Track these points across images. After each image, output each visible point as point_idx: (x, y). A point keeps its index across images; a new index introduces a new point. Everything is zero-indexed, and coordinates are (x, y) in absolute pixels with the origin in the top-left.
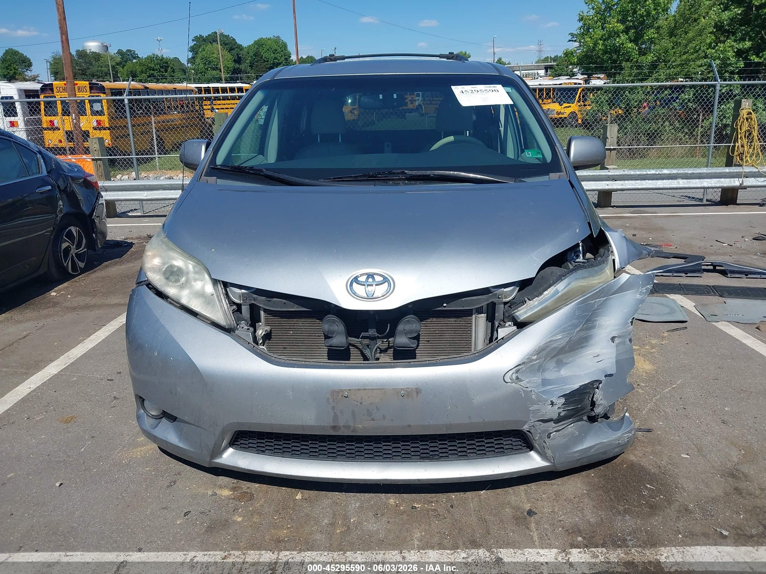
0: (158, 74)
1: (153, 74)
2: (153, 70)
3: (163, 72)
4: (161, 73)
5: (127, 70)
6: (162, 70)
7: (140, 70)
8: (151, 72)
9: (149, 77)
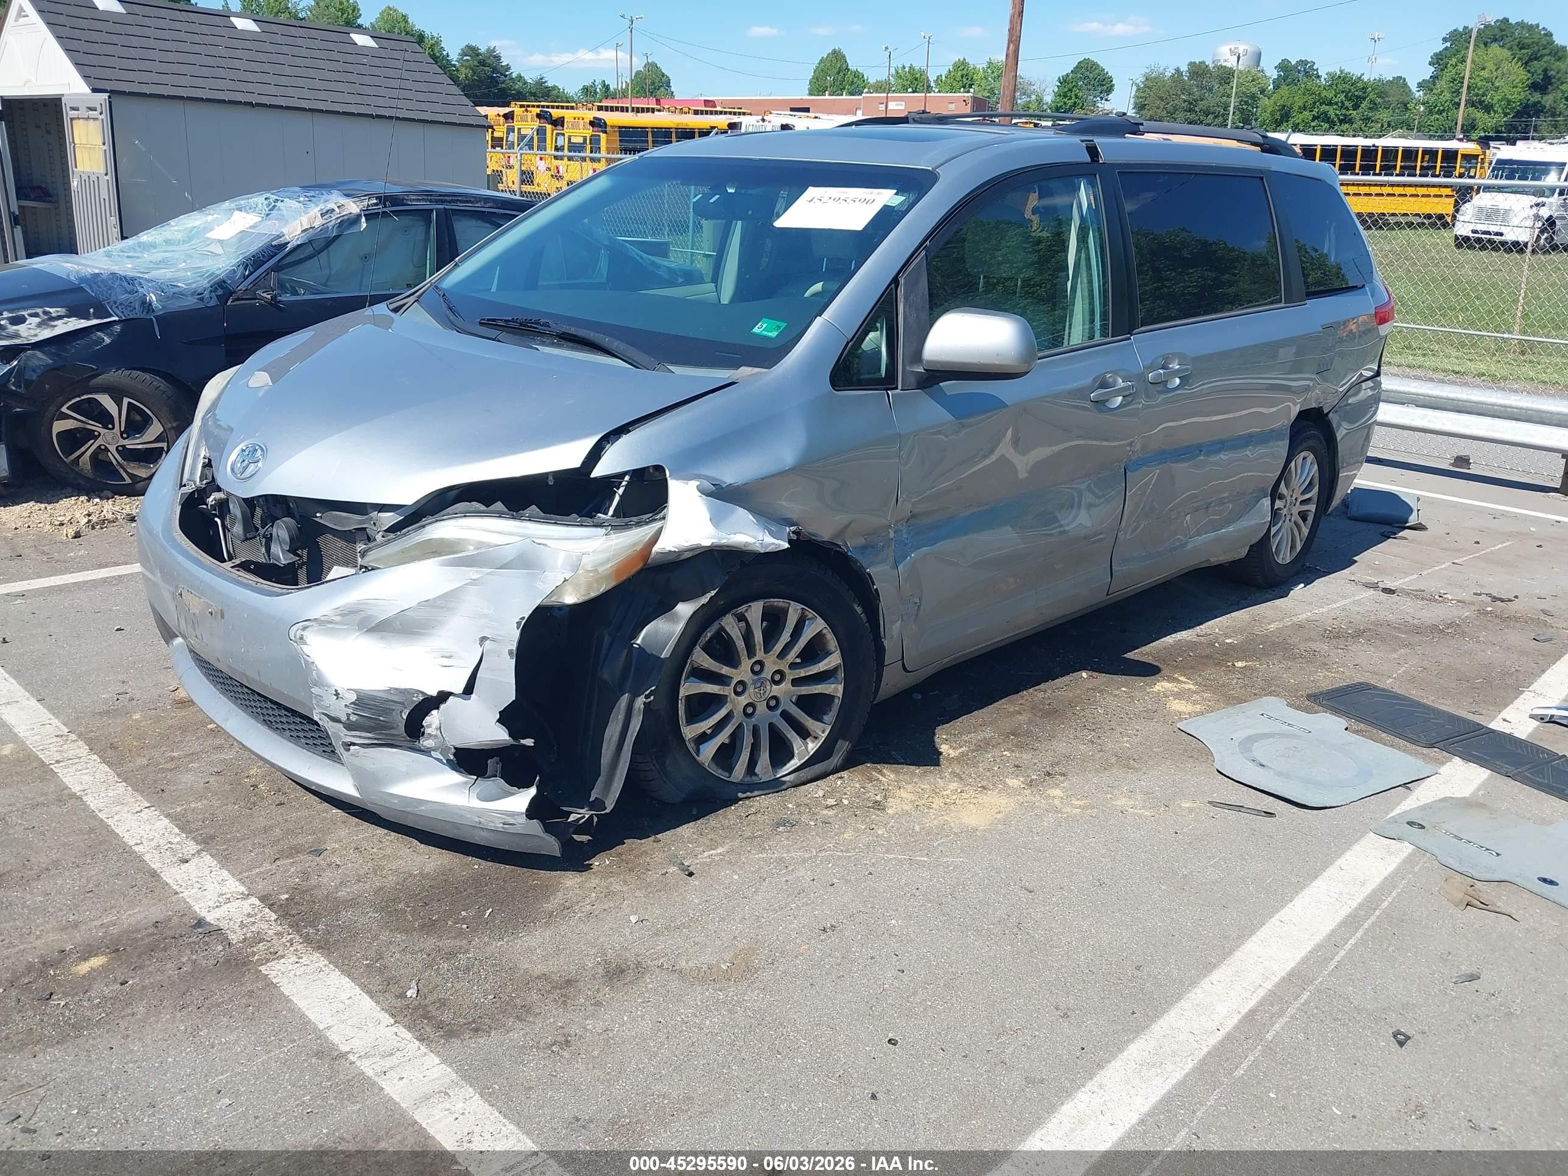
0: (1337, 112)
1: (1325, 113)
2: (1330, 104)
3: (1347, 109)
4: (1344, 111)
5: (1275, 103)
6: (1347, 103)
7: (1301, 104)
8: (1324, 108)
9: (1315, 118)
